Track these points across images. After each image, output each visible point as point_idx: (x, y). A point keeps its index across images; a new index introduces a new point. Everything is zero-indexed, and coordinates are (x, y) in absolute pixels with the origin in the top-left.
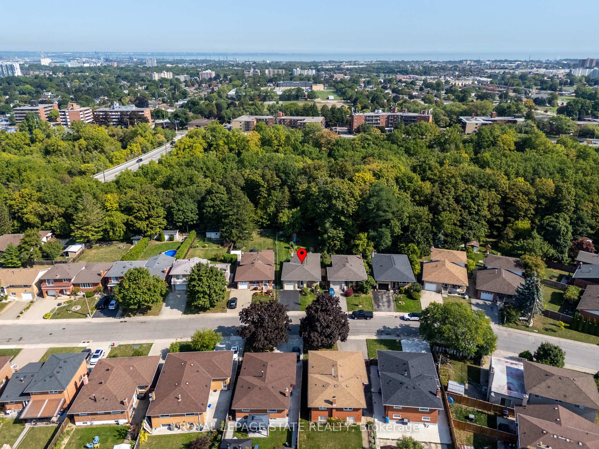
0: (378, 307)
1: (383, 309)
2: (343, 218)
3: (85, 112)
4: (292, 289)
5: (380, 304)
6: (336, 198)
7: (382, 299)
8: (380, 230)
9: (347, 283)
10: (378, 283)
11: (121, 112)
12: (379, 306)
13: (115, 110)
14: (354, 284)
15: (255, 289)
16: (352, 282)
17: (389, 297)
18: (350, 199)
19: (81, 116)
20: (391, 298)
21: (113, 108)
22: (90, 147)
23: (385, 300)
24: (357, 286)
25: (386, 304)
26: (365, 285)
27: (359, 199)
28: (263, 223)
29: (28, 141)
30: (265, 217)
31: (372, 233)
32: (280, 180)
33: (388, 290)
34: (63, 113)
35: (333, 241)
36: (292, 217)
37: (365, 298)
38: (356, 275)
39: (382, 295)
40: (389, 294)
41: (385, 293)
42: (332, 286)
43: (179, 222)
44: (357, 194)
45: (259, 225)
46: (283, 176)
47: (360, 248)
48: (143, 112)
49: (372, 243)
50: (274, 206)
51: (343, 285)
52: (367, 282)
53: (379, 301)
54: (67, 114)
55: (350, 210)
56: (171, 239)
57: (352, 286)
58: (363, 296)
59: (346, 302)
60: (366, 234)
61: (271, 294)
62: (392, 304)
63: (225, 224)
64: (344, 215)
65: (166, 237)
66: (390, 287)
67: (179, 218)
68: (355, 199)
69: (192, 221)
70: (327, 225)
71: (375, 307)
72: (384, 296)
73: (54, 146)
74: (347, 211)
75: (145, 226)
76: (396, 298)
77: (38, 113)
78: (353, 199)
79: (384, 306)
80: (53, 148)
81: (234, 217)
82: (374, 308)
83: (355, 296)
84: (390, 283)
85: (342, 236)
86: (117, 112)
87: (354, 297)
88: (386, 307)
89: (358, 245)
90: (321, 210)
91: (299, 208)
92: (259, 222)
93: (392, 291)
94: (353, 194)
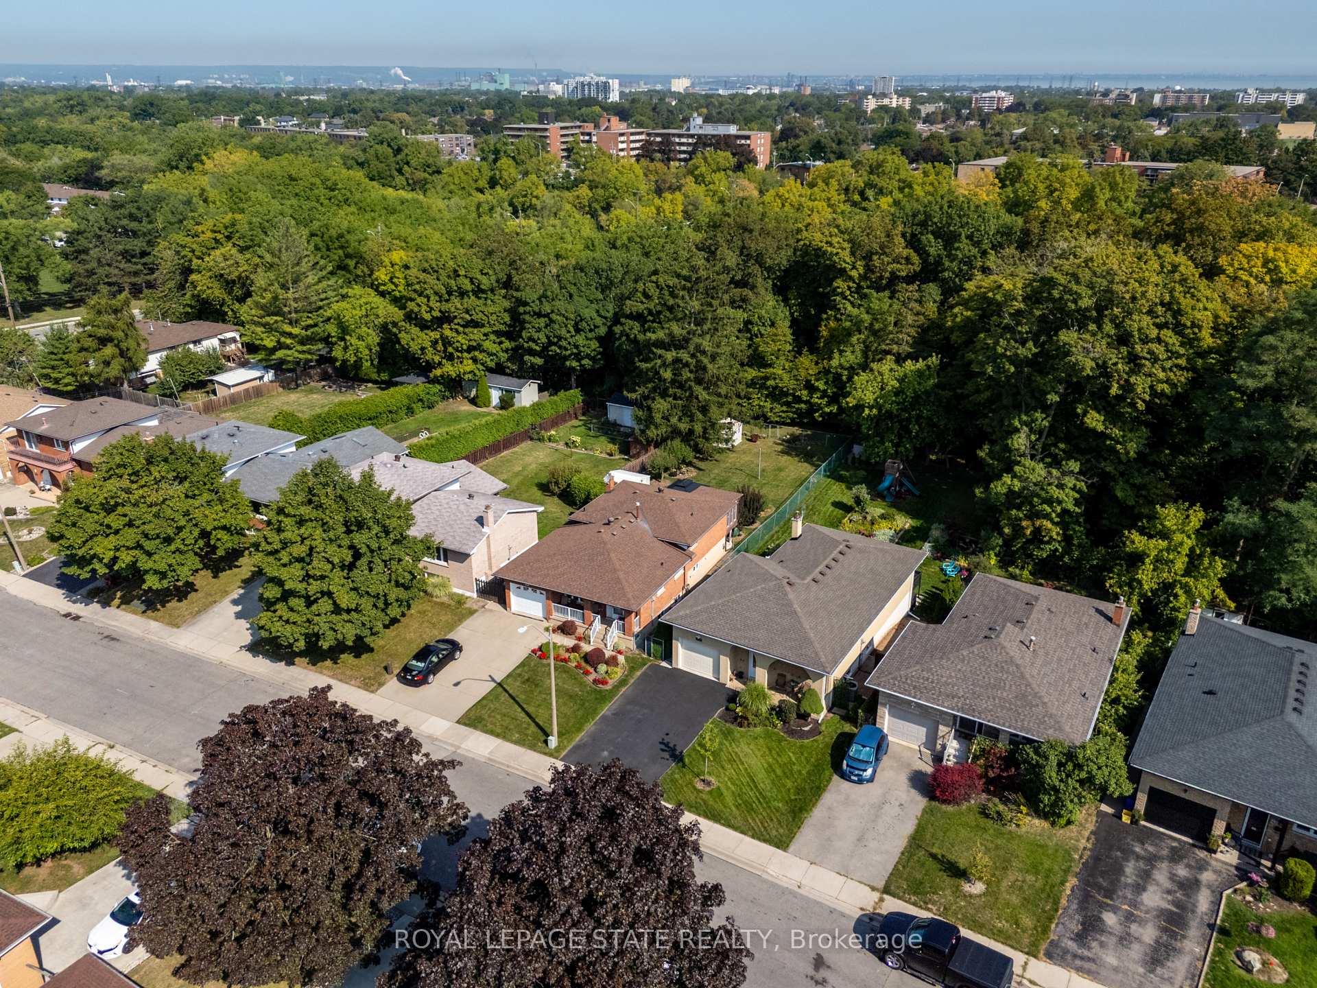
0: (1081, 937)
1: (1111, 959)
2: (1095, 420)
3: (632, 138)
4: (709, 675)
5: (1110, 919)
6: (1081, 320)
7: (1140, 888)
8: (1282, 504)
9: (966, 730)
10: (1146, 783)
11: (699, 136)
12: (1090, 927)
13: (692, 132)
14: (1002, 746)
15: (565, 629)
16: (994, 733)
17: (1190, 886)
18: (1154, 333)
19: (621, 146)
20: (1203, 901)
21: (688, 129)
22: (595, 205)
23: (1153, 898)
24: (1010, 760)
25: (1148, 933)
26: (1051, 775)
27: (1207, 340)
28: (812, 408)
29: (483, 183)
30: (821, 385)
31: (1239, 517)
32: (915, 259)
33: (1203, 838)
34: (587, 138)
35: (1034, 515)
36: (897, 393)
37: (1037, 847)
38: (1026, 698)
39: (1152, 860)
40: (1202, 866)
41: (1176, 856)
42: (886, 720)
43: (532, 352)
44: (1205, 318)
45: (799, 412)
46: (934, 248)
47: (1147, 578)
48: (748, 137)
49: (1219, 563)
50: (858, 348)
51: (943, 729)
52: (1070, 755)
53: (1109, 894)
54: (594, 139)
55: (1141, 384)
56: (506, 404)
57: (984, 752)
58: (1032, 825)
59: (909, 827)
60: (1197, 517)
61: (603, 668)
62: (1192, 945)
63: (642, 377)
64: (1110, 408)
65: (495, 396)
66: (1219, 828)
67: (531, 339)
68: (1188, 342)
69: (578, 357)
70: (1020, 441)
71: (1065, 927)
72: (1161, 875)
73: (525, 196)
74: (1128, 387)
75: (427, 344)
76: (1235, 913)
77: (546, 137)
78: (1169, 336)
79: (1125, 939)
80: (521, 199)
81: (670, 356)
82: (1054, 933)
83: (984, 812)
84: (1224, 812)
85: (1068, 499)
86: (692, 136)
87: (973, 819)
88: (1136, 952)
89: (1136, 559)
90: (999, 369)
91: (934, 360)
92: (798, 400)
93: (1229, 856)
94: (1178, 313)
